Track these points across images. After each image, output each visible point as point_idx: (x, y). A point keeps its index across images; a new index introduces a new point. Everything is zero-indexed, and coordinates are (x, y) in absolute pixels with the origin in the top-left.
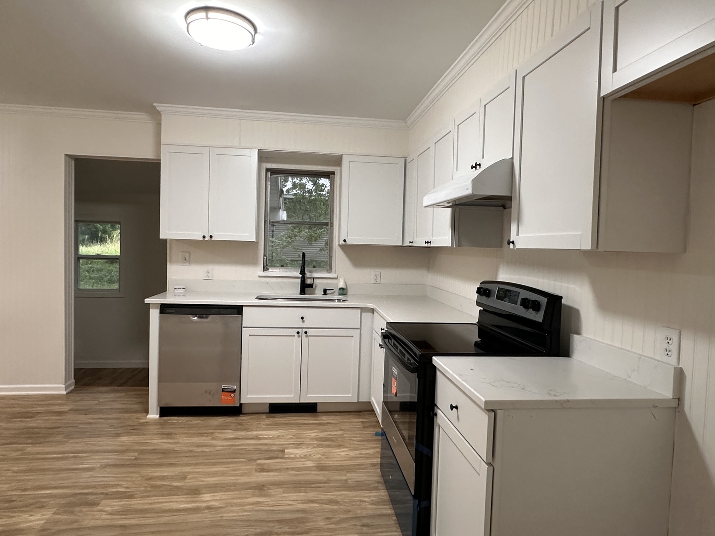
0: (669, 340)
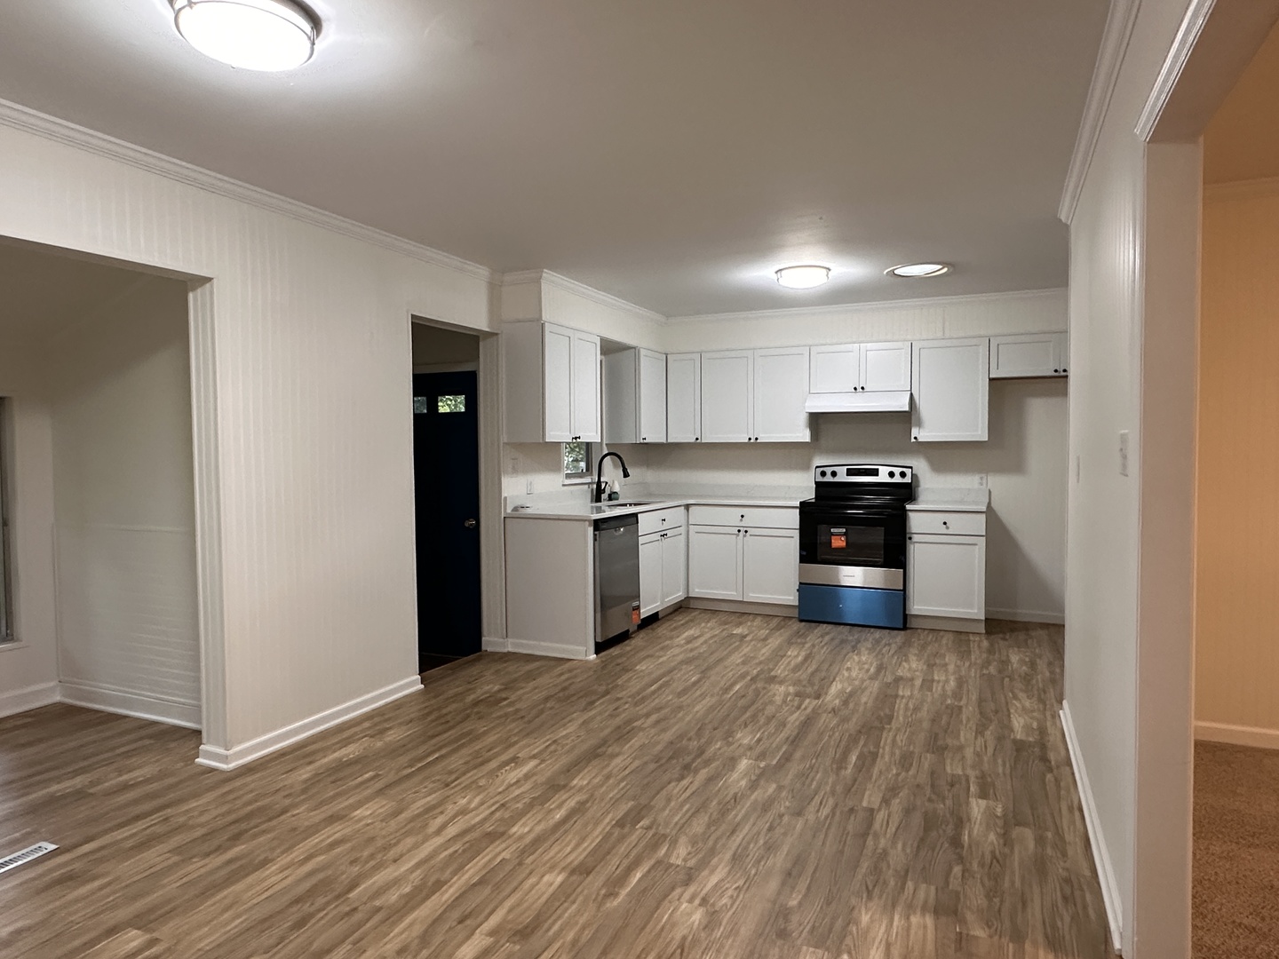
0: (981, 478)
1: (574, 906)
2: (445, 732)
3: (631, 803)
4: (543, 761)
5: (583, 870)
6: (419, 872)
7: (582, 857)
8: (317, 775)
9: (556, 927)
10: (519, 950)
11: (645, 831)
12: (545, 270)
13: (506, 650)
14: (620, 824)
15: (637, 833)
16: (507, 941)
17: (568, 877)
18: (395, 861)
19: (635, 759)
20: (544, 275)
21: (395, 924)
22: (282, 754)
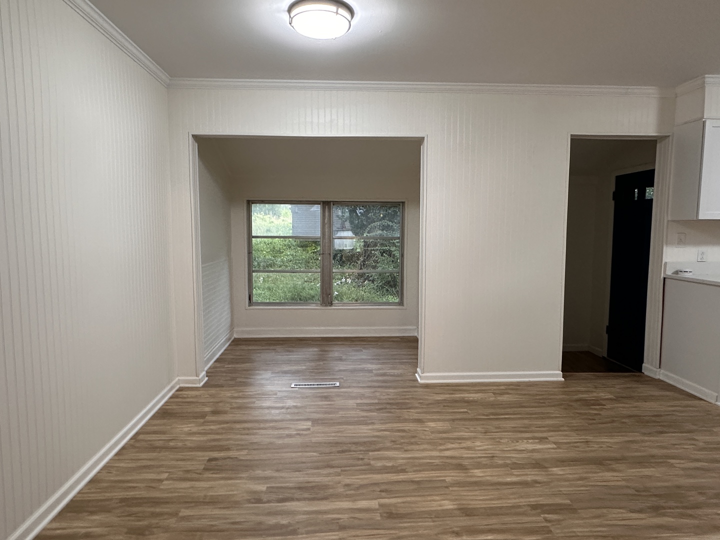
1: (432, 524)
2: (535, 407)
3: (568, 502)
4: (559, 448)
5: (467, 512)
6: (404, 461)
7: (478, 506)
8: (445, 400)
9: (406, 525)
10: (378, 520)
11: (544, 520)
12: (706, 76)
13: (657, 377)
14: (534, 507)
15: (538, 518)
16: (380, 513)
17: (455, 509)
18: (405, 451)
19: (624, 480)
20: (707, 80)
21: (361, 474)
22: (448, 385)
